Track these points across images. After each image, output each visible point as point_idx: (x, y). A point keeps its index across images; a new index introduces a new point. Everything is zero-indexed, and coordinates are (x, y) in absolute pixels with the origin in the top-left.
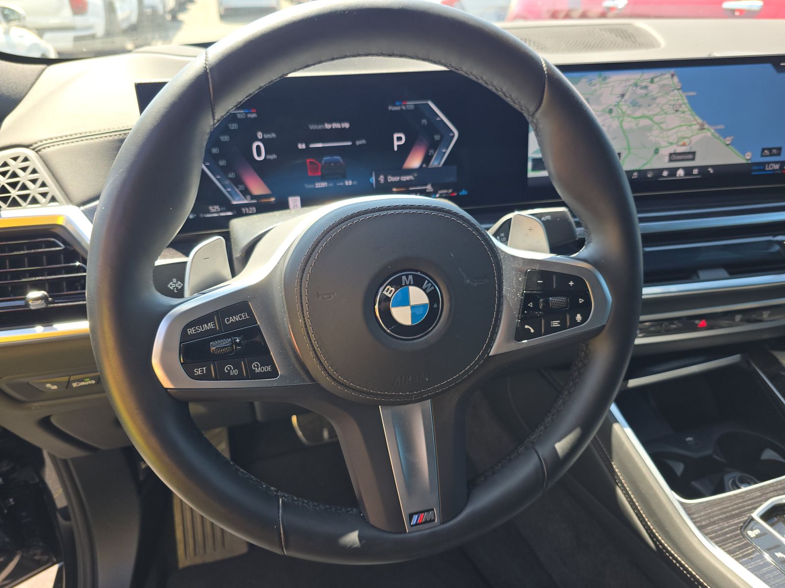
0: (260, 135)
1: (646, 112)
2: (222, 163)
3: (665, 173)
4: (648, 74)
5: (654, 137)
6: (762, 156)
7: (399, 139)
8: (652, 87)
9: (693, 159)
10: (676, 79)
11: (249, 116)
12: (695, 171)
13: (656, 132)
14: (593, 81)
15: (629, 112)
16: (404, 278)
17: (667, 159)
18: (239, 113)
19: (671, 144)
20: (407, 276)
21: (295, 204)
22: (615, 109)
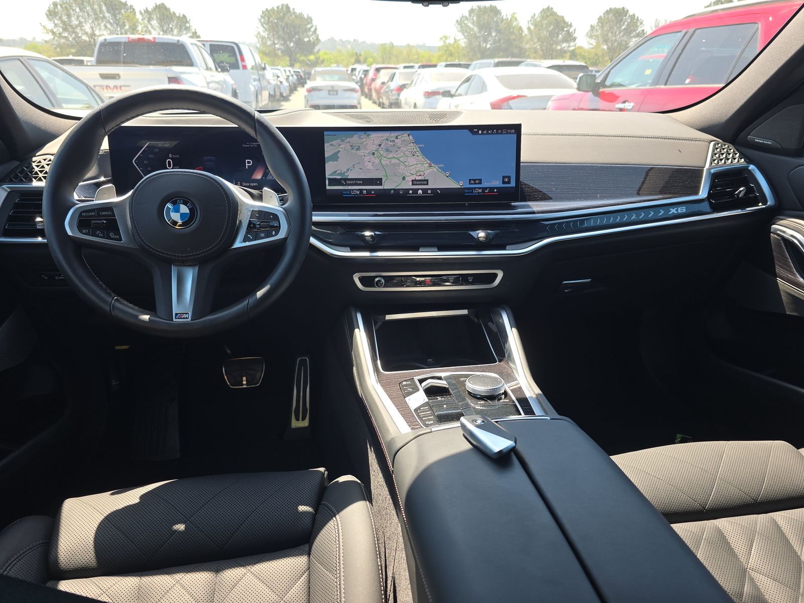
0: (170, 156)
1: (395, 155)
2: (149, 168)
3: (411, 192)
4: (394, 134)
5: (402, 169)
6: (470, 184)
7: (249, 163)
8: (397, 141)
9: (427, 184)
10: (411, 137)
11: (165, 145)
12: (429, 192)
13: (402, 167)
14: (362, 137)
15: (384, 155)
16: (178, 200)
17: (411, 183)
19: (413, 174)
20: (180, 200)
22: (376, 153)
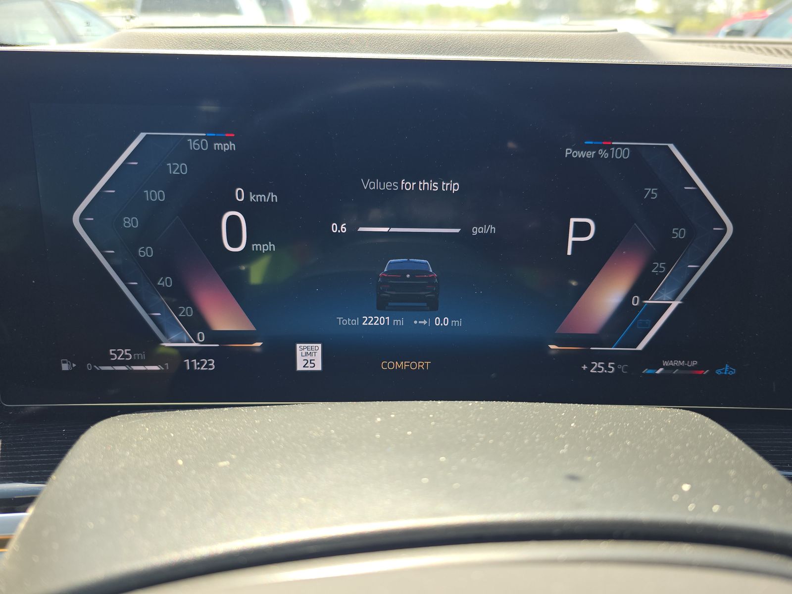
0: (239, 193)
2: (146, 252)
11: (217, 145)
18: (193, 138)
21: (309, 358)
